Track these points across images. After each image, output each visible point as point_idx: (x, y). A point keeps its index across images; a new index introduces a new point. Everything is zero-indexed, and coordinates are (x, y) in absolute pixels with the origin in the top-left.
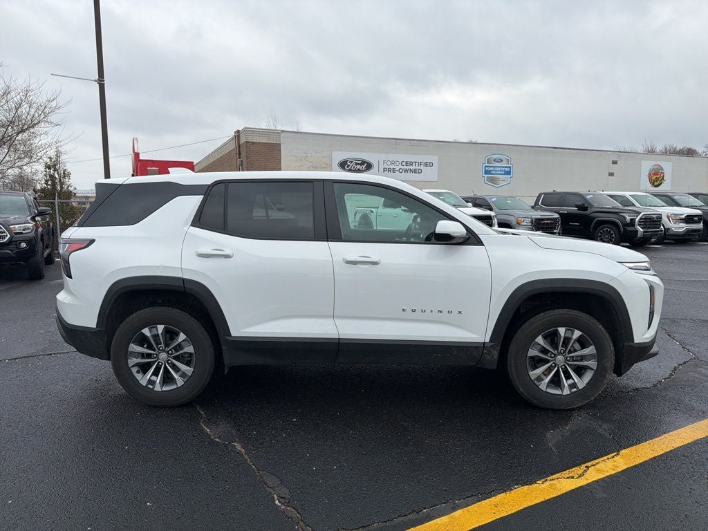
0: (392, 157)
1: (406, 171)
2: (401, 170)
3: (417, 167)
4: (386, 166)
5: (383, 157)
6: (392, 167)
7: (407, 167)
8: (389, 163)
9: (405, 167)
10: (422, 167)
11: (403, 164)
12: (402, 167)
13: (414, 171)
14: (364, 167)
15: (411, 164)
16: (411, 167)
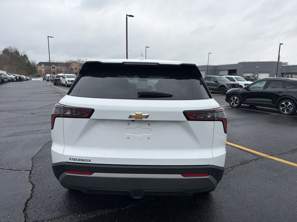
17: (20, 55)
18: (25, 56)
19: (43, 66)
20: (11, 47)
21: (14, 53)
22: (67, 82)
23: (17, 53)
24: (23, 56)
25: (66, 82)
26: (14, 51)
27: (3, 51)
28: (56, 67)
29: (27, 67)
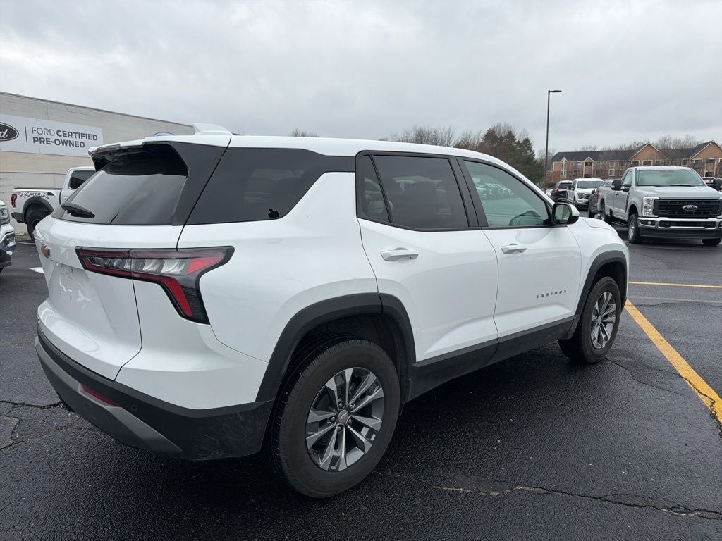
0: (44, 124)
1: (64, 143)
2: (57, 142)
3: (78, 139)
4: (36, 135)
5: (31, 122)
6: (45, 136)
7: (66, 139)
8: (40, 131)
9: (63, 138)
10: (84, 140)
11: (59, 133)
12: (59, 138)
13: (75, 144)
14: (4, 134)
15: (70, 134)
16: (70, 139)
17: (516, 141)
18: (527, 141)
19: (564, 162)
20: (499, 126)
21: (506, 137)
22: (577, 199)
23: (510, 136)
24: (522, 142)
25: (575, 197)
26: (504, 132)
27: (486, 135)
28: (595, 163)
29: (525, 166)
